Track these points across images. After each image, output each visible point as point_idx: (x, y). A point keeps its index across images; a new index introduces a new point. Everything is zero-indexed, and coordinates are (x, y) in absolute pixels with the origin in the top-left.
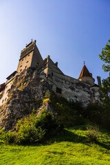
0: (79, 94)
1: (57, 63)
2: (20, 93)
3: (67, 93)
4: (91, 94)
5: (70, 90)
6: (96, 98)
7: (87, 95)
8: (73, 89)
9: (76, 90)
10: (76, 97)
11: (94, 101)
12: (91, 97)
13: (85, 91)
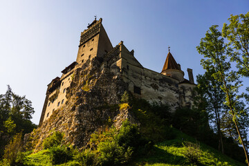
0: (164, 95)
1: (133, 51)
2: (88, 95)
3: (148, 93)
4: (180, 93)
5: (151, 89)
6: (187, 99)
7: (175, 95)
8: (155, 87)
9: (161, 88)
10: (160, 98)
11: (184, 104)
12: (179, 98)
13: (171, 89)
